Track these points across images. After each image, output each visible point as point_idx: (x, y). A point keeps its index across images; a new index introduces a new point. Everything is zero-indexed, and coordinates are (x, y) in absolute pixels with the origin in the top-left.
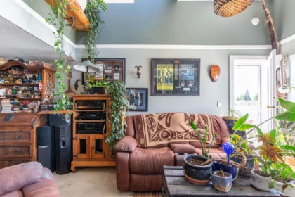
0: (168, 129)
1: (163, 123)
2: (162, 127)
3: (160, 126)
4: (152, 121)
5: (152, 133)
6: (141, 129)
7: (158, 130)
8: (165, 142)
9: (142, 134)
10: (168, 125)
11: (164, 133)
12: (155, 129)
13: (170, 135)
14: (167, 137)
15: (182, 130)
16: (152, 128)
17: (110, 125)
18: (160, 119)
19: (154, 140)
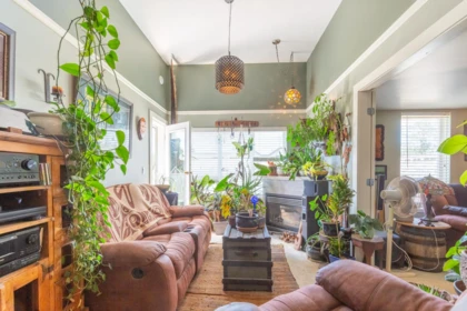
0: (135, 211)
1: (124, 202)
2: (128, 211)
3: (124, 208)
4: (111, 202)
5: (116, 225)
7: (124, 216)
8: (139, 232)
9: (107, 230)
10: (132, 204)
11: (133, 219)
12: (120, 215)
13: (140, 220)
14: (138, 224)
15: (146, 210)
16: (115, 215)
17: (57, 229)
18: (119, 196)
19: (126, 235)
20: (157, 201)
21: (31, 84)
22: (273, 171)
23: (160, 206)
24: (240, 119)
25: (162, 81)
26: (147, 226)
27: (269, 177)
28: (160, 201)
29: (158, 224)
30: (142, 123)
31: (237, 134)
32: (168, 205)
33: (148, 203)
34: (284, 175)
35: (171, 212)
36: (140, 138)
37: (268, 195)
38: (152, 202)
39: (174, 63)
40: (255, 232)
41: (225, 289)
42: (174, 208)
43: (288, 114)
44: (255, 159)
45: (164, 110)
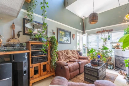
0: (68, 56)
1: (65, 54)
2: (66, 55)
3: (65, 55)
4: (62, 53)
5: (63, 58)
6: (60, 57)
7: (65, 56)
8: (68, 60)
9: (60, 59)
10: (67, 54)
11: (67, 57)
12: (64, 56)
13: (69, 58)
14: (68, 59)
15: (71, 56)
16: (63, 56)
17: (50, 57)
18: (65, 52)
19: (65, 61)
20: (75, 54)
21: (50, 32)
22: (118, 47)
23: (76, 55)
24: (105, 30)
25: (81, 24)
26: (70, 59)
27: (116, 49)
28: (76, 54)
29: (74, 59)
30: (74, 35)
31: (103, 35)
32: (79, 55)
33: (72, 55)
34: (122, 49)
35: (79, 57)
36: (73, 39)
37: (116, 56)
38: (74, 54)
39: (84, 18)
40: (96, 66)
41: (85, 80)
42: (81, 56)
43: (128, 24)
44: (111, 43)
45: (81, 31)
